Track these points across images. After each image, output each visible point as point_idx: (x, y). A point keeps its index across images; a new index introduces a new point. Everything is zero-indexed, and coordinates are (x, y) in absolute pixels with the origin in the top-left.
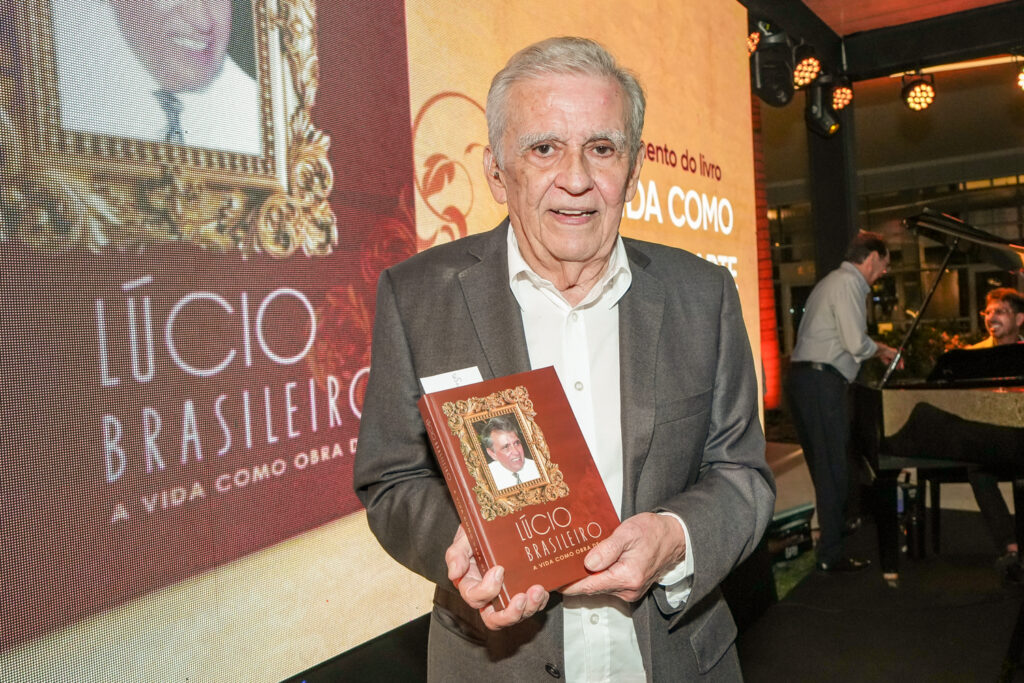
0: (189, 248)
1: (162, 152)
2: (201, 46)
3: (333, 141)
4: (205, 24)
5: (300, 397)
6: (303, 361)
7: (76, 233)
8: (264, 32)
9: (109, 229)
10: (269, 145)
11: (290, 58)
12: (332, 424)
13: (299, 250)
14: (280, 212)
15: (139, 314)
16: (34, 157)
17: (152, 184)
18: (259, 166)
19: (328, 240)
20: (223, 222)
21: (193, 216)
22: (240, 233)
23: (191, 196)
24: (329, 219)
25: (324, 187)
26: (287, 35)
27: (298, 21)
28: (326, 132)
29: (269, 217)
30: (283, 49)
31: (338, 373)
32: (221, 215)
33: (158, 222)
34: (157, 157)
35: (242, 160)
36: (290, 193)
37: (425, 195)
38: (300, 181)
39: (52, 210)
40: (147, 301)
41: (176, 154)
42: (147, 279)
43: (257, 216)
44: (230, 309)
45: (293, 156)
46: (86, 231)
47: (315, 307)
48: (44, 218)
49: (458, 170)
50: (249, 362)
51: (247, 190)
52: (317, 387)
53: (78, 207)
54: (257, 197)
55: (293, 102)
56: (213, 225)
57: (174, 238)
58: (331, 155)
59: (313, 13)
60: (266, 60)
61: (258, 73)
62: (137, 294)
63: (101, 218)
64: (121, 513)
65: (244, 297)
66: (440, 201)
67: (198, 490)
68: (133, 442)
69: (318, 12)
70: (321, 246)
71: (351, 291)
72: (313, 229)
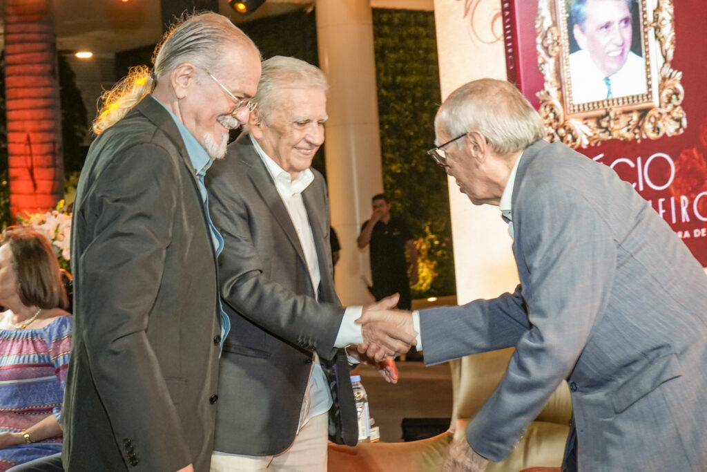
1: (605, 103)
2: (620, 52)
4: (620, 42)
6: (668, 189)
7: (578, 141)
8: (646, 33)
9: (589, 138)
10: (649, 86)
11: (659, 40)
12: (683, 221)
14: (655, 118)
16: (567, 117)
17: (603, 117)
18: (645, 98)
19: (681, 126)
20: (630, 127)
21: (617, 127)
22: (637, 131)
23: (616, 119)
24: (681, 116)
25: (678, 99)
26: (657, 29)
27: (663, 19)
28: (679, 70)
29: (649, 121)
30: (656, 37)
31: (687, 194)
32: (629, 124)
34: (604, 106)
36: (660, 107)
38: (665, 100)
39: (571, 134)
41: (610, 102)
42: (601, 156)
43: (644, 121)
44: (632, 165)
45: (662, 87)
46: (581, 141)
47: (674, 160)
48: (569, 137)
51: (639, 110)
52: (676, 202)
54: (644, 113)
56: (626, 129)
57: (610, 138)
58: (682, 82)
59: (671, 11)
60: (647, 46)
61: (644, 54)
63: (586, 134)
65: (639, 160)
69: (675, 9)
70: (677, 130)
71: (695, 151)
72: (673, 122)
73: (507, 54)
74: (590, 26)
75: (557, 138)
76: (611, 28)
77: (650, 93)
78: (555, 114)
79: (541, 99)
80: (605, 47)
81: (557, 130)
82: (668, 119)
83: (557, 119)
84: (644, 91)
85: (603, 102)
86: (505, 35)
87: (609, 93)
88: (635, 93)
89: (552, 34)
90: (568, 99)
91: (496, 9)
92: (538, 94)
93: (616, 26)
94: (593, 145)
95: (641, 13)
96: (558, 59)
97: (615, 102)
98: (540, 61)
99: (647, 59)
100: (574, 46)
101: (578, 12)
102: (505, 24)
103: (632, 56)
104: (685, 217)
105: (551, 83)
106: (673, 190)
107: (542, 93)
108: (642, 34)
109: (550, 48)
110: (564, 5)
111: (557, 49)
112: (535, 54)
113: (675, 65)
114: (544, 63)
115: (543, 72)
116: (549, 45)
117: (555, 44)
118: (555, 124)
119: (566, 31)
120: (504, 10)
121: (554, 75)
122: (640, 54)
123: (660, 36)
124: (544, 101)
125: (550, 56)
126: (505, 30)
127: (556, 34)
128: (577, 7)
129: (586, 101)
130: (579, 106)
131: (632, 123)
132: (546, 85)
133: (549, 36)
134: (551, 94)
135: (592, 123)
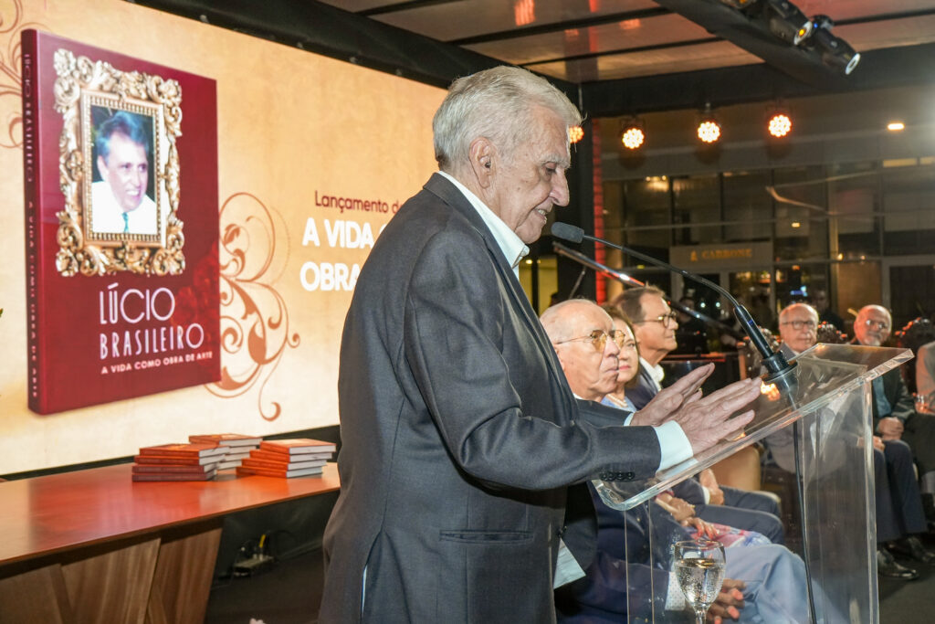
0: (128, 273)
1: (122, 236)
2: (136, 193)
3: (184, 225)
4: (138, 184)
5: (167, 334)
7: (96, 268)
8: (158, 182)
9: (106, 267)
10: (159, 229)
13: (169, 273)
15: (113, 297)
16: (86, 243)
19: (181, 267)
21: (131, 260)
22: (147, 266)
23: (131, 253)
25: (179, 244)
26: (167, 181)
28: (182, 220)
30: (166, 188)
32: (141, 259)
33: (120, 263)
35: (147, 237)
37: (225, 244)
38: (170, 243)
40: (116, 293)
42: (115, 285)
44: (142, 296)
45: (168, 232)
46: (99, 269)
48: (87, 263)
49: (242, 231)
50: (148, 318)
53: (97, 259)
54: (154, 251)
55: (169, 209)
56: (138, 263)
57: (125, 269)
58: (184, 231)
59: (178, 170)
60: (158, 194)
61: (156, 199)
62: (113, 290)
64: (105, 371)
65: (148, 292)
66: (232, 246)
67: (129, 367)
68: (109, 345)
70: (178, 270)
71: (190, 291)
72: (175, 263)
73: (26, 165)
74: (112, 161)
75: (75, 262)
76: (131, 169)
77: (159, 235)
78: (74, 238)
79: (61, 220)
80: (125, 184)
81: (75, 255)
82: (172, 260)
83: (76, 242)
84: (154, 232)
85: (120, 235)
86: (25, 144)
87: (126, 227)
88: (148, 233)
89: (76, 158)
90: (88, 226)
91: (17, 113)
92: (58, 214)
93: (135, 168)
94: (109, 273)
95: (155, 164)
96: (80, 184)
97: (131, 237)
98: (62, 181)
99: (159, 205)
100: (97, 177)
101: (102, 145)
102: (25, 133)
103: (146, 198)
104: (180, 345)
105: (72, 206)
106: (172, 322)
107: (62, 214)
108: (156, 183)
109: (73, 171)
110: (90, 133)
111: (80, 174)
112: (58, 174)
113: (179, 214)
114: (66, 184)
115: (65, 193)
116: (72, 168)
117: (79, 169)
118: (74, 248)
119: (90, 159)
120: (25, 117)
121: (76, 199)
122: (153, 198)
123: (169, 188)
124: (64, 223)
125: (73, 179)
126: (25, 139)
127: (80, 159)
128: (102, 140)
129: (105, 231)
130: (98, 234)
131: (144, 259)
132: (66, 206)
133: (73, 159)
134: (72, 217)
135: (110, 253)
